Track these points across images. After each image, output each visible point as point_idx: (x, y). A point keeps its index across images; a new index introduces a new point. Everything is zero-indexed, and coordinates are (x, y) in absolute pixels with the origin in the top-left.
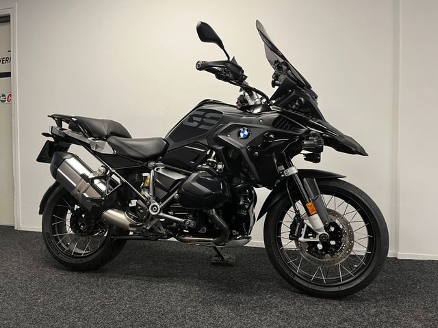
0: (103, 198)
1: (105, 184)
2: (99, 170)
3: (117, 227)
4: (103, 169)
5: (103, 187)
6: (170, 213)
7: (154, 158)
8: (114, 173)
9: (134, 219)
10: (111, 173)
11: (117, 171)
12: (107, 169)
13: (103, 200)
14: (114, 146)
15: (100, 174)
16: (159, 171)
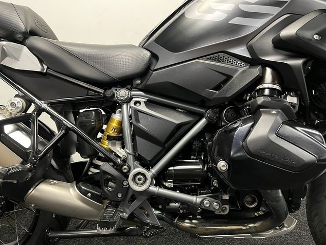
0: (28, 166)
1: (29, 134)
2: (12, 104)
3: (56, 215)
4: (20, 103)
5: (24, 141)
6: (167, 184)
7: (126, 81)
8: (44, 110)
9: (94, 197)
10: (40, 111)
11: (51, 105)
12: (29, 102)
13: (30, 170)
14: (41, 56)
15: (15, 112)
16: (138, 107)
